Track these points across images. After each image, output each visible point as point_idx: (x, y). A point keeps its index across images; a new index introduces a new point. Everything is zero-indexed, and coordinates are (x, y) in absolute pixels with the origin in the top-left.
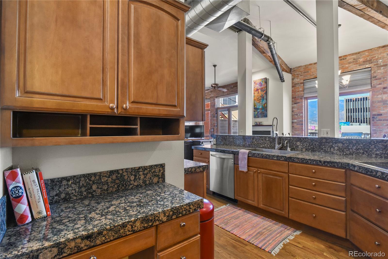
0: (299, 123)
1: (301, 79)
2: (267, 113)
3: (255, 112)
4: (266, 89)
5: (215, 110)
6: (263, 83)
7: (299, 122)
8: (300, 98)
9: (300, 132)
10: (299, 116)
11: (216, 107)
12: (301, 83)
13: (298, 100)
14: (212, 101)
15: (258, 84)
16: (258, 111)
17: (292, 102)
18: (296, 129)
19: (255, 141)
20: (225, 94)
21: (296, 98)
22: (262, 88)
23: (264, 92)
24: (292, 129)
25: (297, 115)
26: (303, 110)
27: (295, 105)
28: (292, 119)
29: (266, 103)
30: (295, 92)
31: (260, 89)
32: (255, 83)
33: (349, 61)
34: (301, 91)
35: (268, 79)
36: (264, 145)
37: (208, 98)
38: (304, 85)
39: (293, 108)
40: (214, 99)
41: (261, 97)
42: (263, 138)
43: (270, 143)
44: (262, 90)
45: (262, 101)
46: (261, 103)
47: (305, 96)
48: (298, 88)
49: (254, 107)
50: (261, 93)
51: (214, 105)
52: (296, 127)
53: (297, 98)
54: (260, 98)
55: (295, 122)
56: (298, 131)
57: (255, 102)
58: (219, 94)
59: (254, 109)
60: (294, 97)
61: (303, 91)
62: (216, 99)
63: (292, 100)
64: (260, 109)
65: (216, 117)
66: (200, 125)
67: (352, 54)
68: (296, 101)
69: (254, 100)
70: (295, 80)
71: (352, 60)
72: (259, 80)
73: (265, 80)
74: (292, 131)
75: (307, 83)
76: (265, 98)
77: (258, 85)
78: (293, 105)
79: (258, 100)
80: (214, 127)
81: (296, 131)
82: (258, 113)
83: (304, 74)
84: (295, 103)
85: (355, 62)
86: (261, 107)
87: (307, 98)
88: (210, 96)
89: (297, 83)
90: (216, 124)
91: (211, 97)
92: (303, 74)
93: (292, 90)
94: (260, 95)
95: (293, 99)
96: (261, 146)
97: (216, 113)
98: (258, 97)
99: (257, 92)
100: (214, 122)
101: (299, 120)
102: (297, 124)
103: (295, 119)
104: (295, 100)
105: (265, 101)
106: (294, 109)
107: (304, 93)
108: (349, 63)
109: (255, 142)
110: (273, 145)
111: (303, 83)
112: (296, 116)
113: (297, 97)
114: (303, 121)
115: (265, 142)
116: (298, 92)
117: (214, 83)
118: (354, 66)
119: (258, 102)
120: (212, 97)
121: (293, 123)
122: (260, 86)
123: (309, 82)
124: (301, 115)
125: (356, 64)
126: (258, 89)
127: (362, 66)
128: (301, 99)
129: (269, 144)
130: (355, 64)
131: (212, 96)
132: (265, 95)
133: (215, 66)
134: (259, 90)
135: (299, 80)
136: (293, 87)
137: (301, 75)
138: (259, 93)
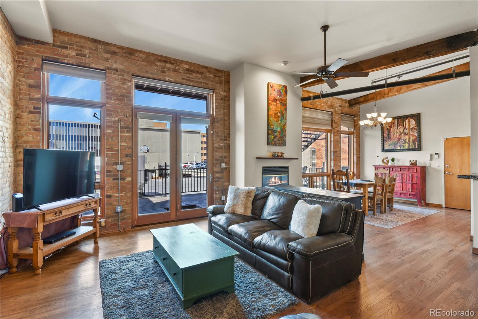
2: (286, 140)
3: (271, 136)
4: (286, 102)
5: (129, 112)
6: (283, 93)
11: (132, 103)
15: (276, 90)
16: (276, 134)
20: (167, 79)
22: (282, 100)
23: (284, 107)
29: (286, 124)
31: (279, 100)
32: (271, 87)
40: (125, 79)
41: (280, 113)
44: (281, 102)
45: (281, 121)
46: (279, 122)
50: (280, 107)
54: (278, 115)
57: (270, 119)
58: (146, 72)
59: (269, 129)
62: (132, 81)
64: (278, 132)
65: (131, 130)
69: (269, 115)
72: (277, 84)
73: (286, 89)
76: (284, 116)
77: (276, 93)
79: (275, 116)
80: (125, 159)
82: (275, 137)
86: (278, 129)
88: (108, 65)
91: (109, 68)
94: (279, 110)
97: (132, 121)
98: (276, 112)
99: (275, 104)
100: (124, 144)
105: (285, 121)
117: (324, 65)
119: (275, 120)
120: (117, 70)
122: (278, 95)
126: (276, 100)
131: (115, 66)
132: (285, 111)
133: (325, 28)
134: (278, 102)
138: (278, 106)
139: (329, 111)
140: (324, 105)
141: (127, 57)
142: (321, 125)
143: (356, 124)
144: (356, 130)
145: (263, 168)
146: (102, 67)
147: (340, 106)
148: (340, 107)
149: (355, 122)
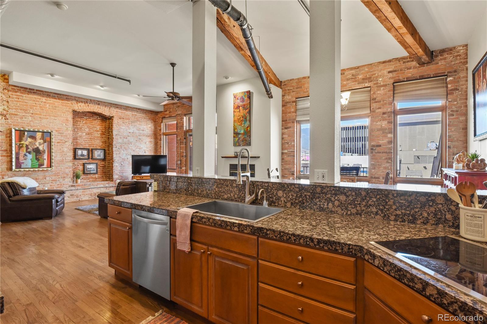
0: (290, 154)
1: (292, 97)
2: (250, 140)
3: (235, 138)
4: (249, 106)
5: (183, 134)
6: (246, 98)
7: (290, 152)
8: (291, 121)
9: (291, 166)
10: (290, 145)
11: (184, 129)
12: (293, 102)
13: (289, 124)
14: (179, 121)
15: (239, 99)
16: (240, 136)
17: (282, 126)
18: (286, 163)
19: (216, 187)
21: (286, 120)
22: (244, 105)
23: (247, 111)
24: (282, 162)
25: (288, 143)
26: (295, 137)
27: (286, 130)
28: (282, 149)
29: (250, 126)
30: (286, 113)
31: (241, 106)
32: (235, 97)
33: (347, 77)
34: (293, 112)
35: (253, 93)
36: (229, 195)
37: (173, 116)
38: (296, 105)
39: (283, 134)
40: (182, 118)
41: (243, 117)
42: (228, 183)
43: (238, 191)
44: (244, 107)
45: (244, 124)
46: (243, 125)
47: (297, 119)
48: (290, 108)
49: (234, 131)
50: (243, 112)
51: (181, 127)
52: (286, 160)
53: (288, 121)
54: (241, 119)
55: (286, 153)
56: (289, 164)
57: (236, 124)
59: (234, 133)
60: (285, 119)
61: (296, 112)
62: (185, 117)
63: (282, 124)
64: (242, 134)
65: (184, 143)
66: (162, 154)
67: (351, 68)
68: (287, 125)
69: (234, 121)
70: (286, 98)
71: (350, 76)
72: (240, 93)
73: (249, 94)
74: (282, 165)
75: (300, 102)
76: (248, 118)
77: (239, 101)
78: (283, 131)
79: (239, 121)
80: (182, 158)
81: (286, 164)
82: (239, 139)
83: (297, 90)
84: (286, 128)
85: (353, 79)
86: (242, 132)
87: (299, 122)
88: (177, 113)
89: (288, 101)
90: (184, 154)
91: (177, 115)
92: (295, 90)
93: (283, 111)
94: (242, 114)
95: (284, 123)
96: (226, 196)
97: (185, 138)
98: (239, 117)
99: (238, 110)
100: (181, 151)
101: (291, 150)
102: (288, 156)
103: (286, 149)
104: (286, 123)
105: (248, 123)
106: (284, 136)
107: (296, 116)
108: (347, 80)
109: (216, 189)
110: (243, 195)
111: (295, 102)
112: (287, 145)
113: (288, 119)
114: (294, 151)
115: (231, 189)
116: (290, 113)
117: (172, 91)
118: (353, 84)
119: (239, 124)
120: (179, 115)
121: (282, 153)
122: (241, 102)
123: (302, 101)
124: (292, 144)
125: (355, 81)
126: (239, 106)
127: (362, 85)
128: (293, 122)
129: (237, 194)
130: (353, 81)
131: (179, 112)
132: (248, 114)
133: (173, 65)
134: (241, 108)
135: (290, 97)
136: (283, 106)
137: (293, 92)
138: (241, 111)
139: (361, 87)
140: (349, 82)
141: (182, 106)
142: (352, 111)
143: (452, 90)
144: (449, 102)
145: (231, 165)
146: (175, 115)
147: (389, 72)
148: (390, 74)
149: (447, 87)
